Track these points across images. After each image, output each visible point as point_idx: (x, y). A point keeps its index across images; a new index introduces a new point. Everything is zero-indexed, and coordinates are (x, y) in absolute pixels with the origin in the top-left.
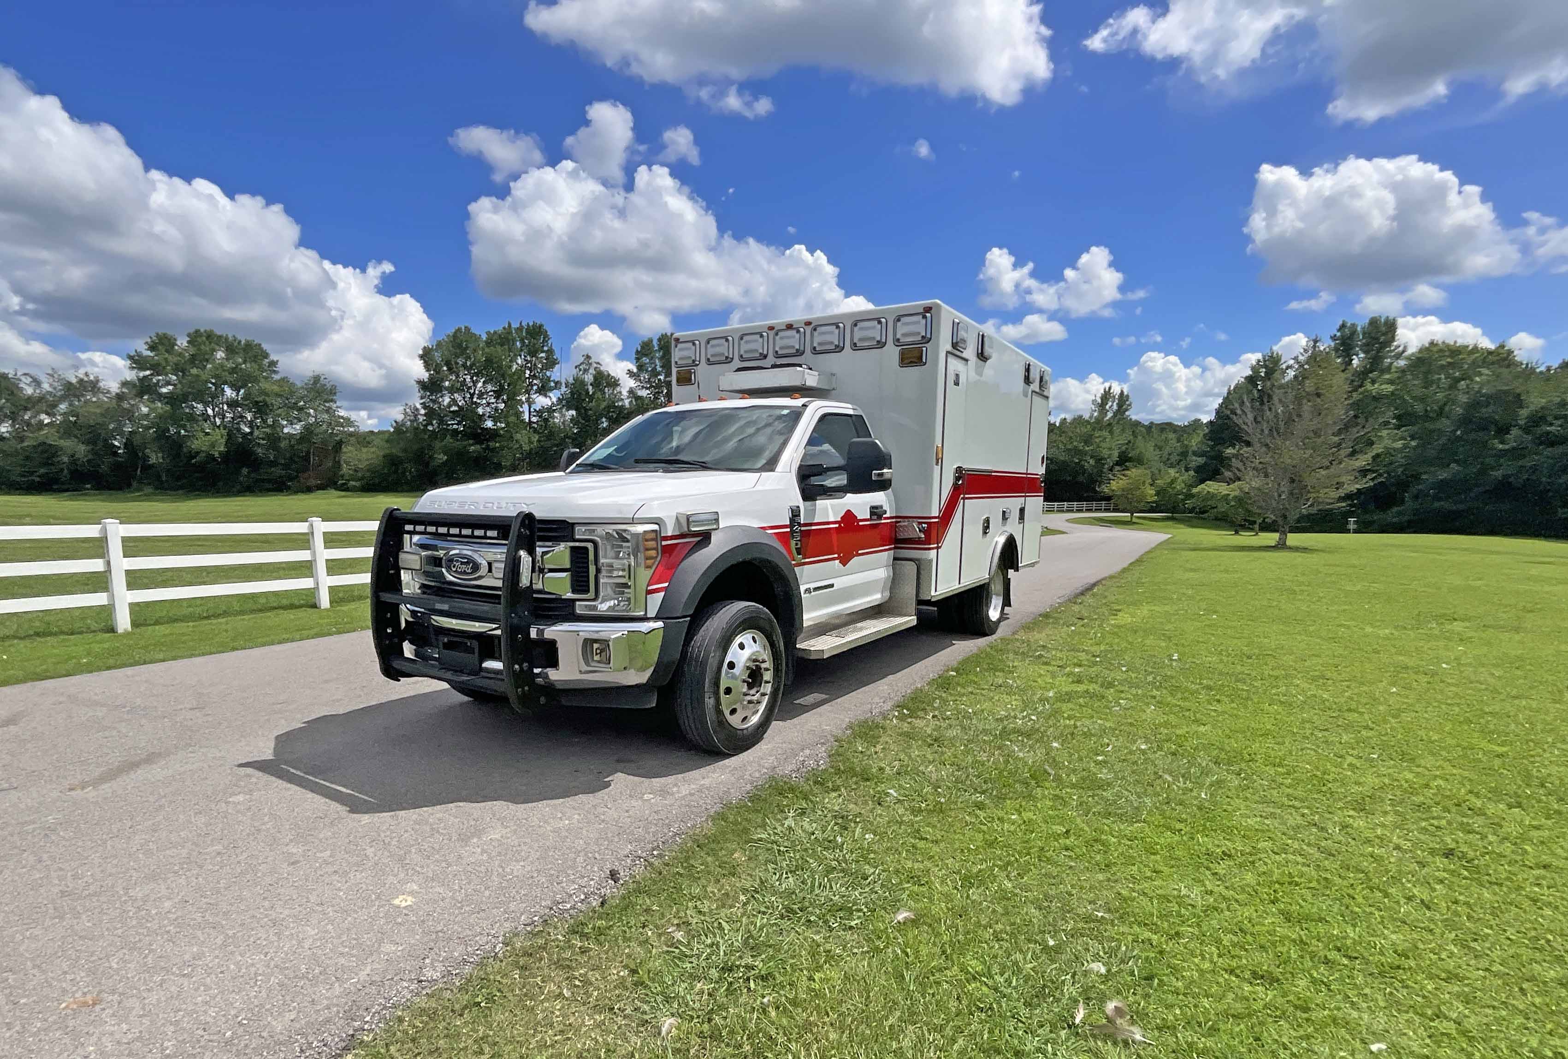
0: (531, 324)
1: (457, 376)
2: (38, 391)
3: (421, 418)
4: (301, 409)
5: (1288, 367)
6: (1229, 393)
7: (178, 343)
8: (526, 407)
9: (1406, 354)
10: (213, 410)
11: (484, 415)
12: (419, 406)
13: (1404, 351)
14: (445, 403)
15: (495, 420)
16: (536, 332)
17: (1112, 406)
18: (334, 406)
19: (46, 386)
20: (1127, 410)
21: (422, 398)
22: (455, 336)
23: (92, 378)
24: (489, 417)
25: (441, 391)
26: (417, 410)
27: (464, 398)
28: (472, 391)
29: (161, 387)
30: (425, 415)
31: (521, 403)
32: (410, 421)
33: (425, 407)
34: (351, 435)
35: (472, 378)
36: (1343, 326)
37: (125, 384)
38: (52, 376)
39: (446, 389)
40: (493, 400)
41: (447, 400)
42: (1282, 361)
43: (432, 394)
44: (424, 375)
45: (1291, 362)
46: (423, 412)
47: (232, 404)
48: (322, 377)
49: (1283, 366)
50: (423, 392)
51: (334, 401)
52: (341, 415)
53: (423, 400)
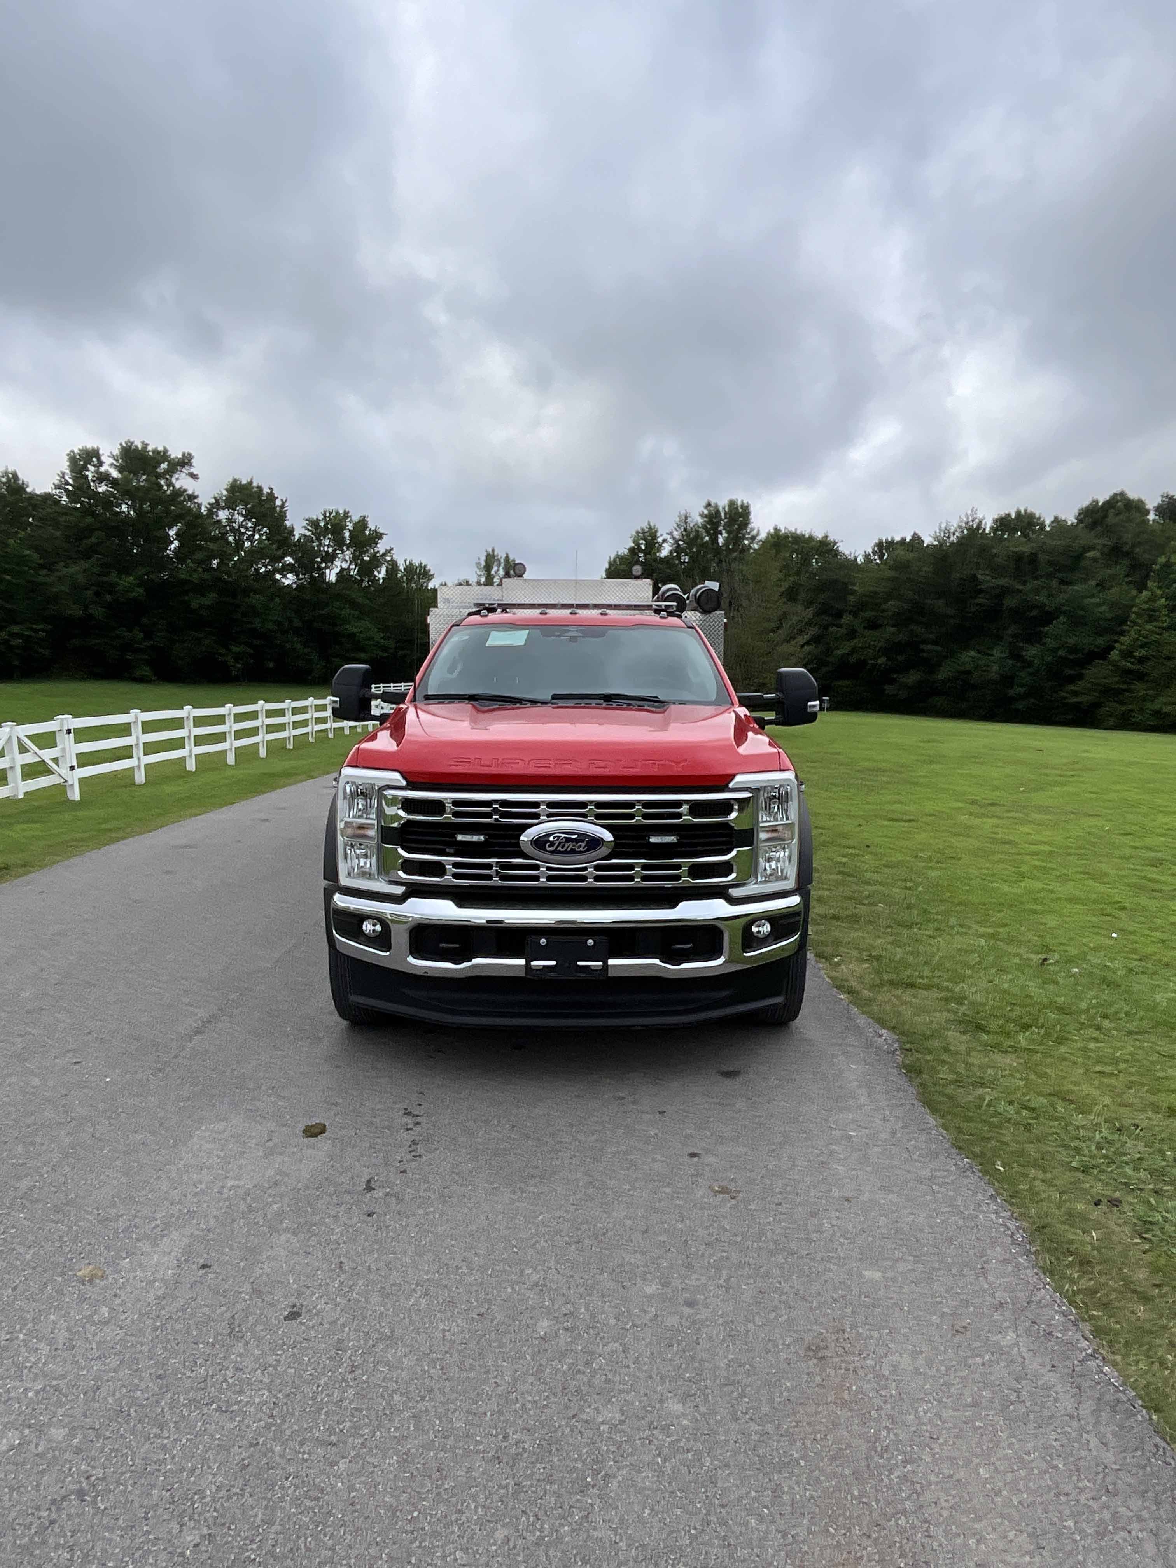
5: (665, 541)
9: (759, 538)
13: (758, 534)
17: (498, 572)
36: (709, 505)
42: (658, 534)
45: (667, 536)
49: (660, 540)
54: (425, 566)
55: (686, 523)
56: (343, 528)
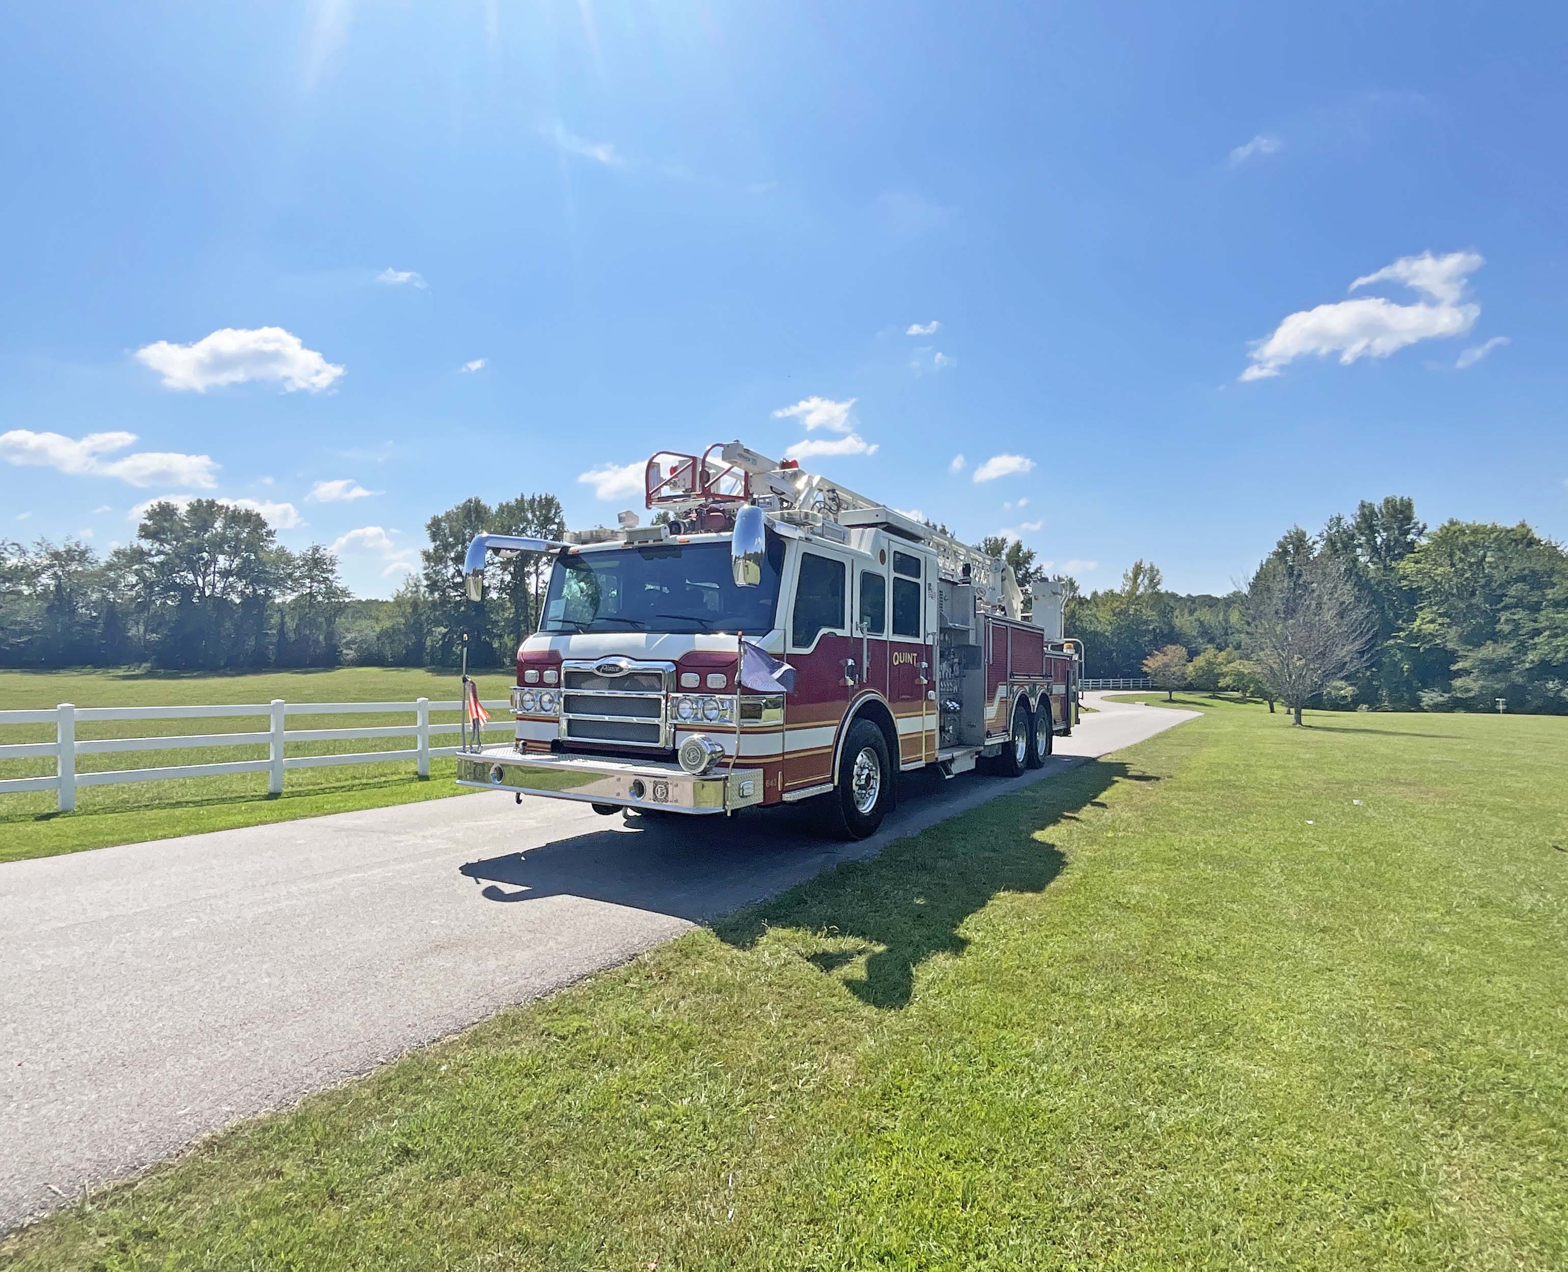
0: (543, 497)
2: (22, 560)
3: (422, 589)
4: (295, 580)
5: (1314, 543)
6: (1262, 568)
7: (178, 512)
8: (533, 578)
9: (1428, 532)
10: (204, 579)
11: (489, 587)
12: (422, 577)
13: (1426, 529)
14: (449, 575)
15: (501, 590)
16: (549, 503)
17: (1143, 582)
18: (331, 578)
19: (31, 555)
20: (1158, 583)
21: (425, 569)
22: (465, 505)
23: (83, 547)
24: (495, 588)
25: (446, 562)
26: (419, 581)
29: (153, 556)
30: (427, 586)
31: (529, 573)
32: (412, 592)
33: (427, 577)
34: (347, 605)
36: (1363, 506)
37: (117, 553)
38: (38, 544)
39: (452, 559)
40: (500, 572)
41: (451, 571)
42: (1307, 537)
43: (436, 566)
44: (430, 547)
45: (1318, 539)
46: (425, 583)
47: (226, 574)
48: (323, 547)
49: (1310, 543)
50: (427, 563)
51: (332, 571)
52: (339, 586)
53: (426, 571)
54: (1071, 579)
55: (1338, 524)
56: (999, 552)
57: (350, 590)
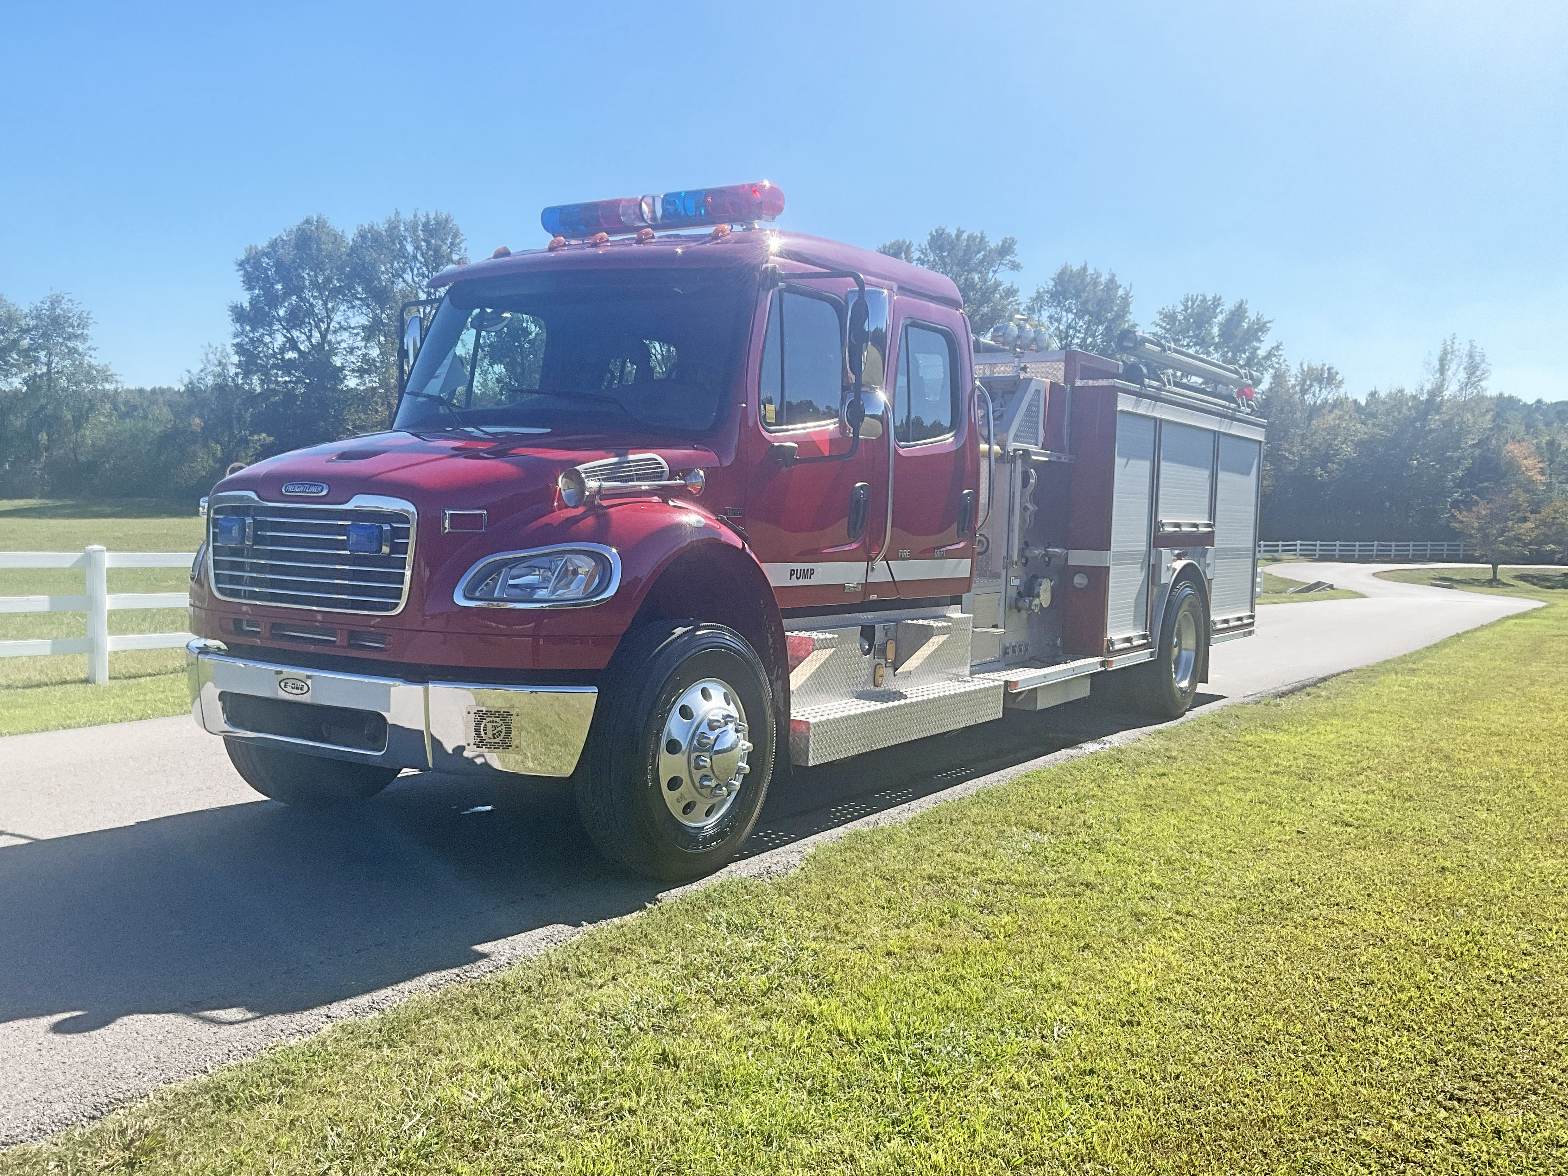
0: (432, 216)
1: (301, 299)
3: (232, 370)
4: (23, 352)
11: (342, 368)
12: (231, 350)
14: (277, 346)
18: (81, 348)
20: (1482, 379)
21: (236, 336)
22: (300, 232)
24: (352, 371)
25: (270, 325)
26: (226, 356)
27: (309, 338)
28: (323, 326)
30: (239, 366)
32: (214, 375)
33: (240, 349)
34: (106, 396)
35: (325, 304)
39: (280, 320)
40: (361, 343)
41: (280, 339)
43: (253, 330)
44: (244, 298)
48: (67, 297)
50: (238, 325)
51: (83, 338)
52: (94, 362)
53: (238, 340)
57: (113, 370)
